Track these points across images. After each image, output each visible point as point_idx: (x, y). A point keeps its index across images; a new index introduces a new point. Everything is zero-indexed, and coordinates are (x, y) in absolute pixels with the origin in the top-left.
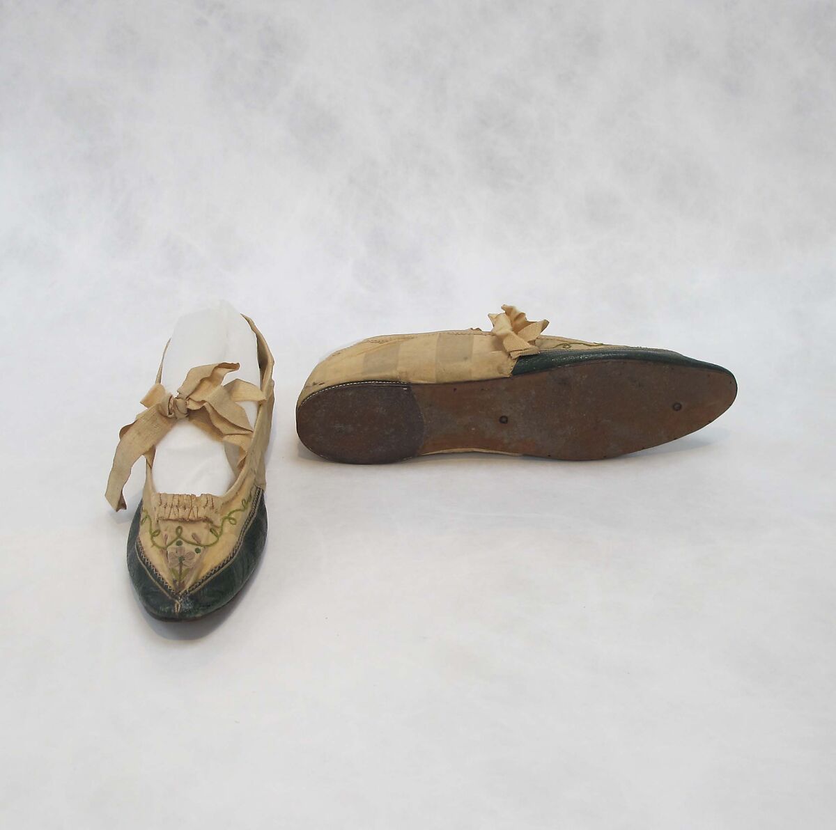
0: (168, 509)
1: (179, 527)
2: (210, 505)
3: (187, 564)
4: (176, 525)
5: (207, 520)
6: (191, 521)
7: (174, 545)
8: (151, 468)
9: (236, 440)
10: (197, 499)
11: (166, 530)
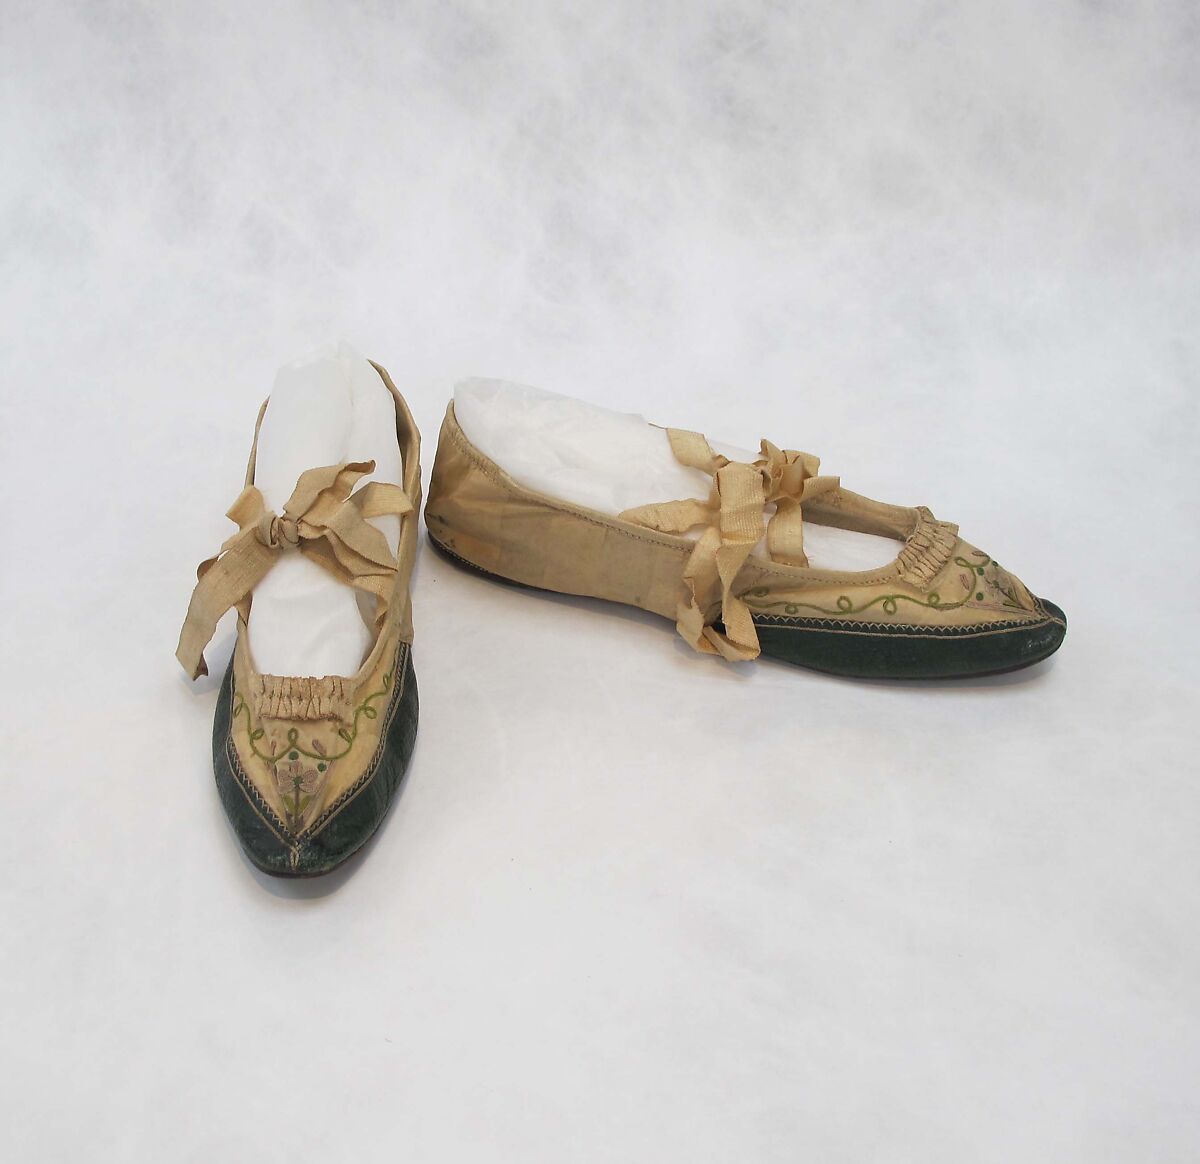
0: (275, 699)
1: (293, 730)
2: (337, 693)
3: (307, 790)
4: (288, 726)
5: (334, 717)
6: (311, 721)
7: (286, 758)
8: (246, 625)
9: (373, 584)
10: (318, 683)
11: (272, 735)
